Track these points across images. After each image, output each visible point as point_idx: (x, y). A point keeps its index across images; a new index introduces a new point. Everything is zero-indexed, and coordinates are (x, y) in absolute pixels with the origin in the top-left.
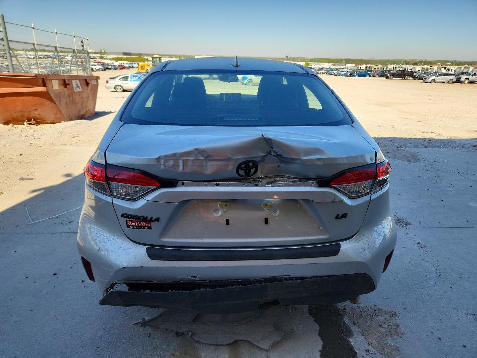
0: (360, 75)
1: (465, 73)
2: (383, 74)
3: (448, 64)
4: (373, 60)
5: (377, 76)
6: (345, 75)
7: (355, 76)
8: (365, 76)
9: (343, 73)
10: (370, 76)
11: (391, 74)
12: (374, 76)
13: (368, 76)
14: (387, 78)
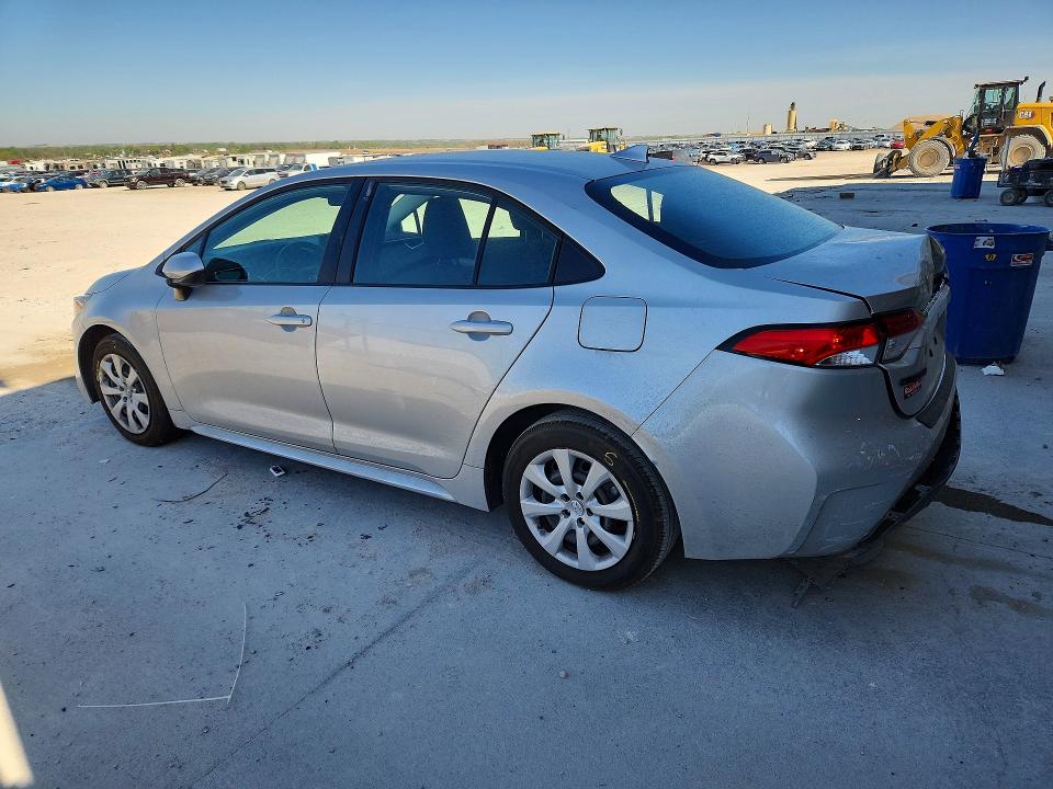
0: (58, 187)
1: (290, 166)
2: (118, 179)
3: (221, 150)
4: (46, 149)
5: (104, 185)
6: (13, 189)
7: (43, 189)
8: (72, 186)
9: (6, 184)
10: (85, 186)
11: (141, 178)
12: (95, 186)
13: (80, 186)
14: (133, 187)
